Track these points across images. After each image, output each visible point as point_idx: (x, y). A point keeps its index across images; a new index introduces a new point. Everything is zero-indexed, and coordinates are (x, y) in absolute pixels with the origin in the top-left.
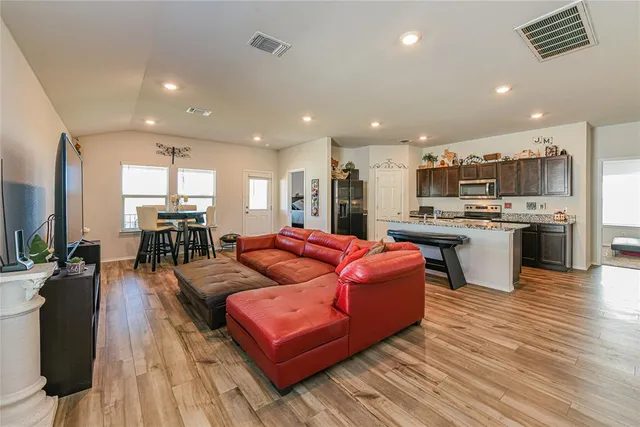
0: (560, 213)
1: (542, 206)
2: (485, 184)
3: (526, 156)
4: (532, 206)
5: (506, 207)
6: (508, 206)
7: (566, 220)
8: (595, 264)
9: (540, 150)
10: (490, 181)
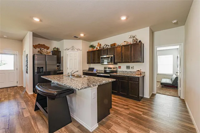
0: (138, 71)
1: (132, 67)
2: (109, 57)
3: (125, 44)
4: (128, 67)
5: (119, 68)
6: (120, 67)
7: (141, 74)
8: (154, 93)
9: (131, 41)
10: (111, 56)
